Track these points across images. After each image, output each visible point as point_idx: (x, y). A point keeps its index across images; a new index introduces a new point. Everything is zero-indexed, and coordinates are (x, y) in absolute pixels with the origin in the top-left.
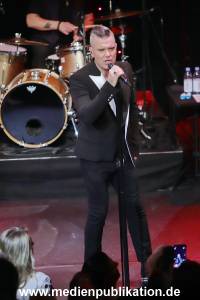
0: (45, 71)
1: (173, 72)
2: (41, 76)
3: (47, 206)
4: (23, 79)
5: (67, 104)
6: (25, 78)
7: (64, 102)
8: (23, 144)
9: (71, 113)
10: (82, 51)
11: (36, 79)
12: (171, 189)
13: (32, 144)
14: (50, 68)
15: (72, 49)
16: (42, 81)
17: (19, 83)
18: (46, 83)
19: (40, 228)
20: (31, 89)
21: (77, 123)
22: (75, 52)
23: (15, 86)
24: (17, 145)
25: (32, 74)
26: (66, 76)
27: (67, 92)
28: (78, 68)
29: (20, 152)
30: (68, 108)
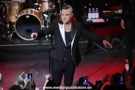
0: (33, 10)
2: (32, 11)
3: (34, 63)
5: (42, 23)
6: (25, 12)
7: (41, 22)
8: (24, 39)
10: (48, 2)
11: (29, 13)
13: (28, 39)
14: (35, 9)
16: (32, 13)
17: (23, 14)
18: (33, 14)
20: (28, 17)
22: (45, 2)
23: (21, 15)
24: (22, 39)
25: (28, 11)
26: (42, 12)
27: (42, 18)
28: (46, 8)
29: (23, 42)
30: (42, 25)
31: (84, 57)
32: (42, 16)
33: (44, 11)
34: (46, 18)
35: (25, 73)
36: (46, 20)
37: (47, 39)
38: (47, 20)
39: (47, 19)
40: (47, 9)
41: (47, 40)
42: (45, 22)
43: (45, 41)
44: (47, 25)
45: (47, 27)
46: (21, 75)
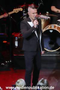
2: (55, 27)
4: (49, 27)
8: (47, 50)
11: (53, 28)
13: (50, 50)
14: (58, 24)
16: (55, 29)
17: (47, 29)
19: (52, 80)
20: (51, 31)
23: (46, 30)
24: (46, 50)
25: (52, 26)
29: (46, 53)
35: (44, 79)
46: (41, 80)
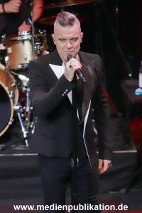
1: (128, 65)
5: (13, 98)
7: (11, 96)
9: (17, 107)
10: (31, 41)
12: (123, 191)
15: (19, 38)
21: (24, 119)
22: (23, 41)
26: (13, 68)
27: (14, 85)
28: (26, 59)
30: (14, 102)
31: (127, 192)
32: (14, 80)
33: (20, 67)
34: (25, 84)
36: (24, 89)
37: (26, 141)
38: (26, 91)
39: (26, 87)
40: (28, 62)
41: (27, 145)
42: (22, 95)
43: (20, 147)
44: (28, 103)
45: (28, 109)
